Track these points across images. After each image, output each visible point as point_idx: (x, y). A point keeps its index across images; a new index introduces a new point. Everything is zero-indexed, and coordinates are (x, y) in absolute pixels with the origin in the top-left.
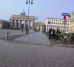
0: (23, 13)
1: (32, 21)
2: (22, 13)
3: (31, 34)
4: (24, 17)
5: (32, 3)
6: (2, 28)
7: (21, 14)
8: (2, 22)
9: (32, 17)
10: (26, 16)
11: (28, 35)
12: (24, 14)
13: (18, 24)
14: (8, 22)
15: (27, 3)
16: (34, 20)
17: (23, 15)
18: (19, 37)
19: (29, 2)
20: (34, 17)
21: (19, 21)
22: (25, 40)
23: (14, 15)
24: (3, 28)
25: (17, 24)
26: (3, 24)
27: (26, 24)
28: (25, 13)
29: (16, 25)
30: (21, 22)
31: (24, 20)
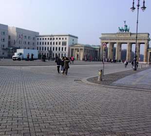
0: (124, 28)
1: (144, 43)
2: (121, 28)
3: (143, 70)
4: (127, 37)
5: (144, 8)
6: (84, 59)
7: (120, 30)
8: (83, 48)
9: (143, 35)
10: (131, 34)
11: (139, 74)
12: (126, 30)
13: (114, 50)
14: (95, 49)
15: (134, 8)
16: (149, 40)
17: (124, 31)
18: (122, 78)
19: (138, 6)
20: (149, 34)
21: (115, 45)
22: (134, 83)
23: (105, 34)
24: (86, 61)
25: (112, 50)
26: (85, 51)
27: (131, 50)
28: (128, 28)
29: (110, 53)
30: (121, 46)
31: (126, 43)
